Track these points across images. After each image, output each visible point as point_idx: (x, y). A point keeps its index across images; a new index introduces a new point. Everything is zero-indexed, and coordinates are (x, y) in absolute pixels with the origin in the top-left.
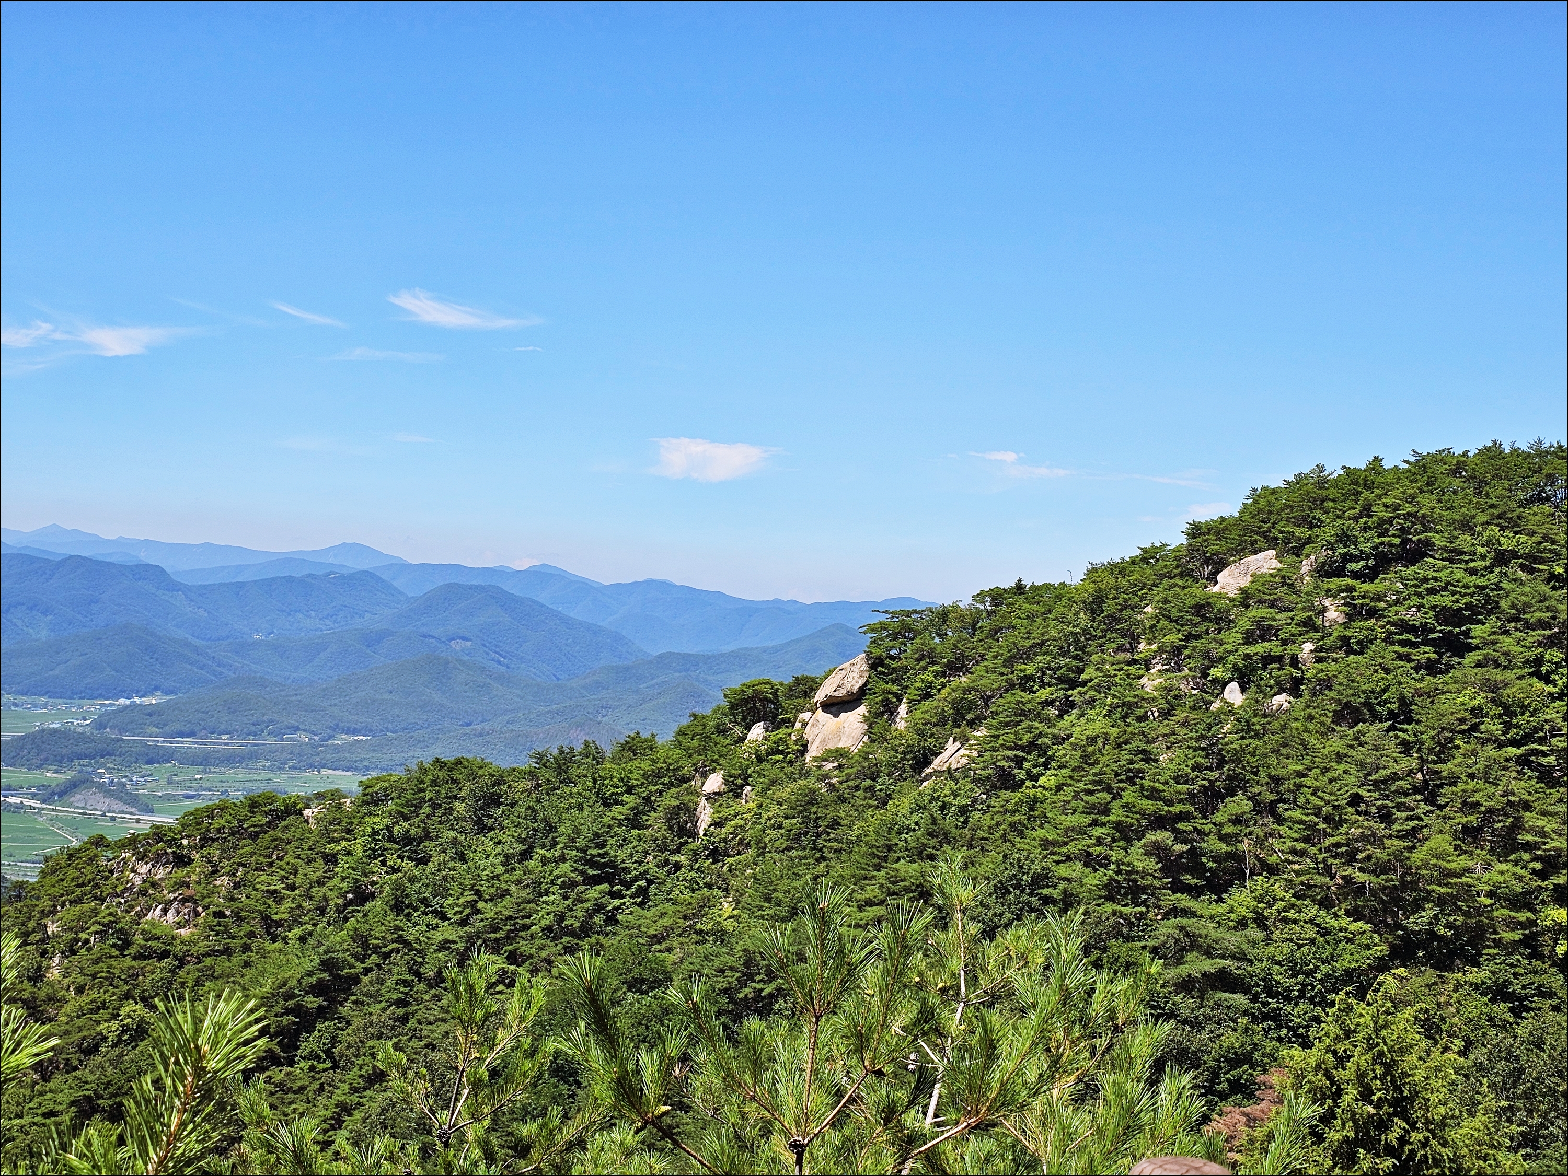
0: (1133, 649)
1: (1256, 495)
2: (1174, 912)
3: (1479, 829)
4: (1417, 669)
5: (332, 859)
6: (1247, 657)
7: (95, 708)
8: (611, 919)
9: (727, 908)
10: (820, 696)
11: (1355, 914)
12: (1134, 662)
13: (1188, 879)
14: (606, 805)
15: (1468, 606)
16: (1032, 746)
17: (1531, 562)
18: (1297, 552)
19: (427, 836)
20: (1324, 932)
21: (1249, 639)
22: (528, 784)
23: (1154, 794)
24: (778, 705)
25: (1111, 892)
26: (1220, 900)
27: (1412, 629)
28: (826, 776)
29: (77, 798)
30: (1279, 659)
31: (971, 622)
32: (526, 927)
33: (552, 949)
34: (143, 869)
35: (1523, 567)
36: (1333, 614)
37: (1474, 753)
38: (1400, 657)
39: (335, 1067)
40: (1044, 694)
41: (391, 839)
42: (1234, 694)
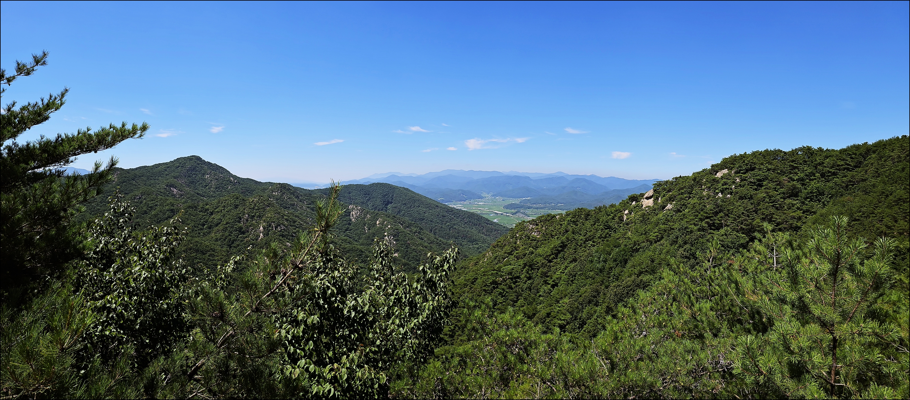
0: (702, 187)
1: (724, 159)
2: (710, 233)
3: (765, 218)
4: (753, 190)
5: (561, 225)
6: (723, 188)
7: (520, 200)
8: (610, 235)
9: (630, 233)
10: (645, 197)
11: (743, 233)
12: (702, 190)
13: (713, 228)
14: (608, 215)
15: (763, 178)
16: (683, 205)
17: (774, 170)
18: (731, 169)
19: (577, 221)
20: (737, 237)
21: (723, 185)
22: (594, 212)
23: (706, 213)
24: (637, 198)
25: (699, 230)
26: (718, 231)
27: (752, 183)
28: (647, 211)
29: (517, 214)
30: (728, 189)
31: (672, 183)
32: (595, 237)
33: (600, 240)
34: (531, 226)
35: (772, 171)
36: (738, 180)
37: (764, 205)
38: (750, 188)
39: (564, 260)
40: (685, 195)
41: (571, 221)
42: (720, 195)
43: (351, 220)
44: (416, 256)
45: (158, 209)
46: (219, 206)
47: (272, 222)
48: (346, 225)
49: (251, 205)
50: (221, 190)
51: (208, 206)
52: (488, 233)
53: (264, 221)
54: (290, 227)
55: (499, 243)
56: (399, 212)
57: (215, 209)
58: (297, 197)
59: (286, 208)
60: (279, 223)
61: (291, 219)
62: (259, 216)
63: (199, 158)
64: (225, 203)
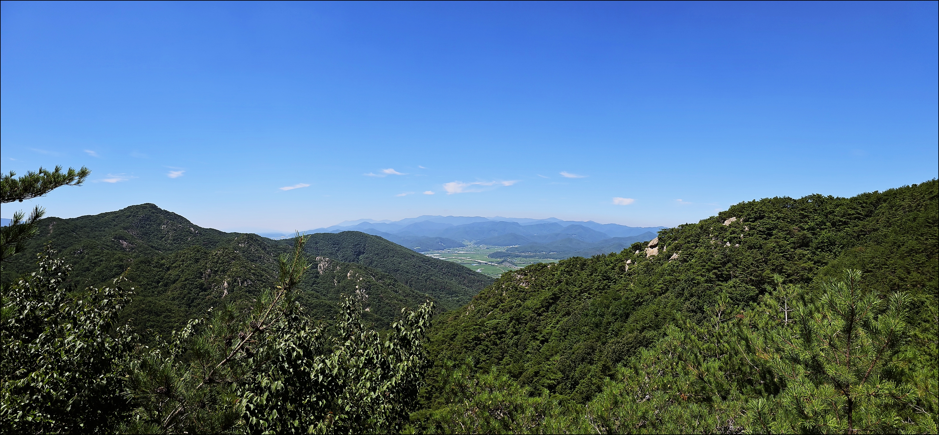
0: (709, 235)
1: (732, 207)
2: (718, 285)
3: (775, 269)
4: (763, 239)
5: (554, 275)
6: (731, 237)
7: (506, 248)
8: (609, 287)
9: (632, 285)
10: (649, 245)
11: (752, 285)
12: (709, 238)
13: (721, 279)
14: (607, 265)
15: (772, 227)
16: (690, 254)
17: (784, 219)
18: (740, 217)
19: (572, 271)
20: (747, 289)
21: (731, 234)
22: (591, 262)
23: (714, 263)
24: (641, 247)
25: (706, 281)
26: (727, 283)
27: (762, 232)
28: (651, 260)
29: (504, 264)
30: (737, 237)
31: (677, 231)
32: (592, 288)
33: (597, 292)
34: (519, 276)
35: (782, 220)
36: (746, 229)
37: (774, 255)
38: (760, 237)
39: (556, 313)
40: (692, 244)
41: (565, 271)
42: (728, 244)
43: (318, 273)
44: (390, 310)
45: (104, 265)
46: (177, 260)
47: (238, 277)
48: (312, 278)
49: (214, 258)
50: (179, 242)
51: (164, 261)
52: (470, 285)
53: (229, 276)
54: (258, 282)
55: (483, 295)
56: (371, 263)
57: (172, 264)
58: (264, 249)
59: (254, 261)
60: (246, 277)
61: (258, 272)
62: (224, 271)
63: (153, 207)
64: (184, 256)
